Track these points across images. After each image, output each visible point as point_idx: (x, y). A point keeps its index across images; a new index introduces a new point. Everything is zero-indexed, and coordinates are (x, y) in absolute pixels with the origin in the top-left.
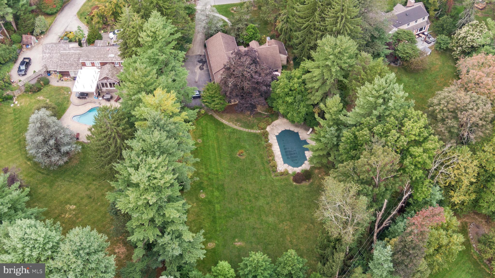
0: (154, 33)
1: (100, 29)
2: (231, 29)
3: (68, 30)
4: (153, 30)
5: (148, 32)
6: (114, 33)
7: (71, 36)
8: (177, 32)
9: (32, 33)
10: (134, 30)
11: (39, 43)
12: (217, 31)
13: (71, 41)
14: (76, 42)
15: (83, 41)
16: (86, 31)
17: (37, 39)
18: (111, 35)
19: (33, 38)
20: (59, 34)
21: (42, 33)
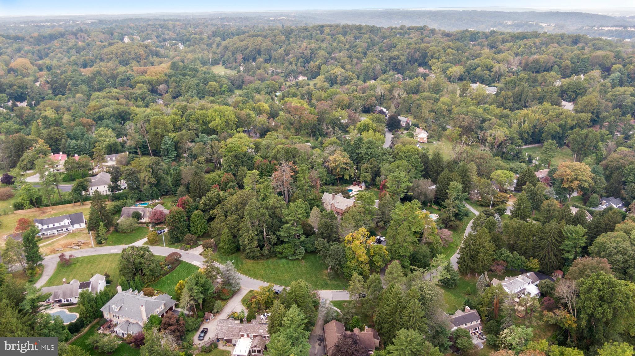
0: (292, 318)
1: (255, 312)
2: (342, 318)
3: (234, 311)
4: (292, 316)
5: (289, 317)
6: (264, 316)
7: (236, 315)
8: (306, 318)
9: (211, 312)
10: (280, 315)
11: (214, 319)
12: (332, 319)
13: (235, 319)
14: (238, 319)
15: (245, 319)
16: (246, 313)
17: (214, 316)
18: (262, 316)
19: (212, 315)
20: (228, 313)
21: (218, 312)
